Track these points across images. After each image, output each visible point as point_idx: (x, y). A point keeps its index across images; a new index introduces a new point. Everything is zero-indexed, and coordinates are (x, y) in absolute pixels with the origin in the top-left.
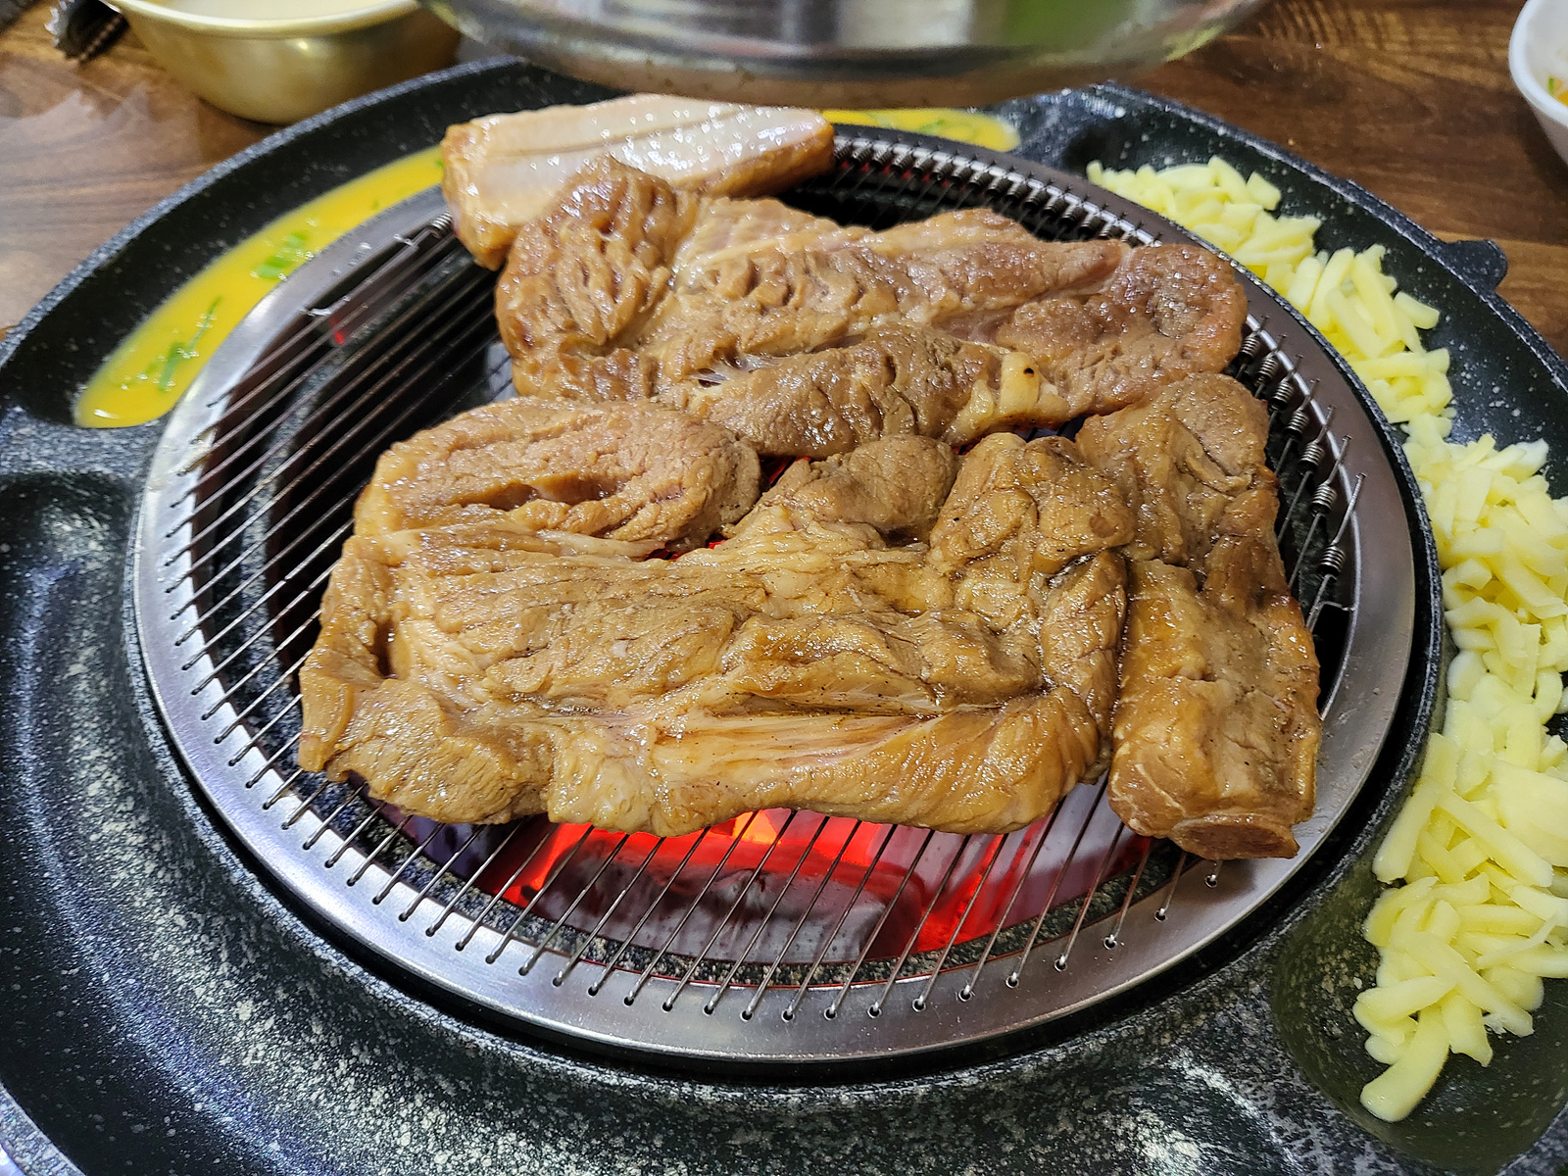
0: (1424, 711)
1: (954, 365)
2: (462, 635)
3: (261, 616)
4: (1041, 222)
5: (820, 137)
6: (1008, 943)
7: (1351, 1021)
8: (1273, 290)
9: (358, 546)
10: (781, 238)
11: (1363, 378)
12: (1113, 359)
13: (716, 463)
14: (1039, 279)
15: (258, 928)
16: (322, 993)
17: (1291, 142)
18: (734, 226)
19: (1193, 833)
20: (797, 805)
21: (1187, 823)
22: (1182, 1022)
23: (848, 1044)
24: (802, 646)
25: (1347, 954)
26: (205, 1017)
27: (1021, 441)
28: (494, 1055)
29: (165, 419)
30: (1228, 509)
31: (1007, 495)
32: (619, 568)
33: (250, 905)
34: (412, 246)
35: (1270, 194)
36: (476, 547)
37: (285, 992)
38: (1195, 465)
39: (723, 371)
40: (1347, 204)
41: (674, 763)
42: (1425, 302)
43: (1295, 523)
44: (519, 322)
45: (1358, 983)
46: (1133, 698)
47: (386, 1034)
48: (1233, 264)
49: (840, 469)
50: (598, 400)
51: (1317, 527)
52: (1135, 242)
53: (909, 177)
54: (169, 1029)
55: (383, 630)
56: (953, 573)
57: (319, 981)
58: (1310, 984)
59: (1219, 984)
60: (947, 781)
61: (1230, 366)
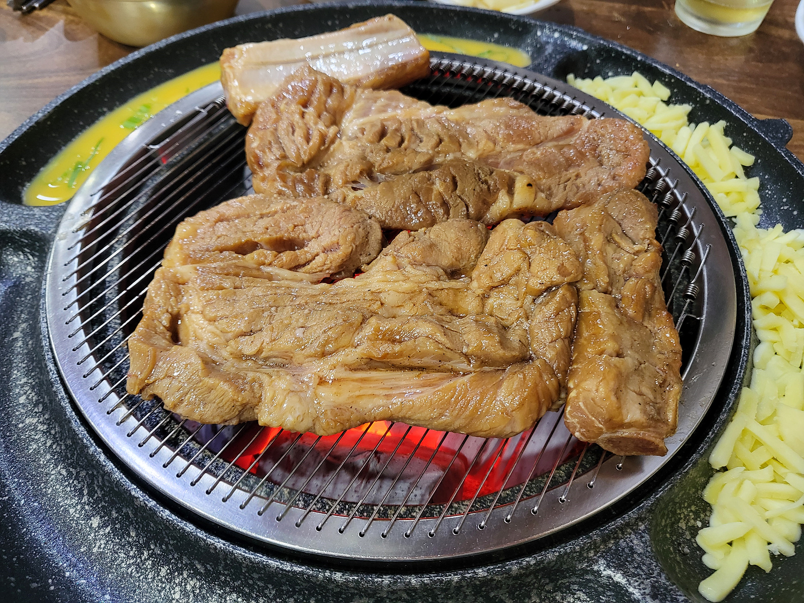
0: (740, 375)
1: (489, 182)
2: (217, 323)
3: (114, 308)
4: (540, 105)
5: (422, 57)
6: (507, 497)
7: (695, 545)
8: (664, 144)
9: (163, 273)
10: (399, 112)
11: (712, 192)
12: (576, 180)
13: (357, 231)
14: (537, 136)
15: (103, 478)
16: (135, 515)
17: (677, 65)
18: (374, 104)
19: (610, 440)
20: (394, 419)
21: (606, 435)
22: (601, 545)
23: (416, 553)
24: (399, 333)
25: (693, 508)
26: (74, 525)
27: (522, 223)
28: (225, 552)
29: (69, 202)
30: (634, 263)
31: (513, 253)
32: (304, 288)
33: (99, 466)
34: (204, 112)
35: (665, 93)
36: (227, 275)
37: (116, 513)
38: (617, 238)
39: (365, 182)
40: (706, 98)
41: (328, 396)
42: (747, 152)
43: (673, 270)
44: (257, 154)
45: (699, 524)
46: (579, 366)
47: (168, 538)
48: (643, 130)
49: (426, 236)
50: (296, 196)
51: (684, 273)
52: (591, 117)
53: (470, 80)
54: (54, 531)
55: (175, 318)
56: (483, 294)
57: (134, 508)
58: (673, 524)
59: (622, 524)
60: (476, 409)
61: (639, 185)
